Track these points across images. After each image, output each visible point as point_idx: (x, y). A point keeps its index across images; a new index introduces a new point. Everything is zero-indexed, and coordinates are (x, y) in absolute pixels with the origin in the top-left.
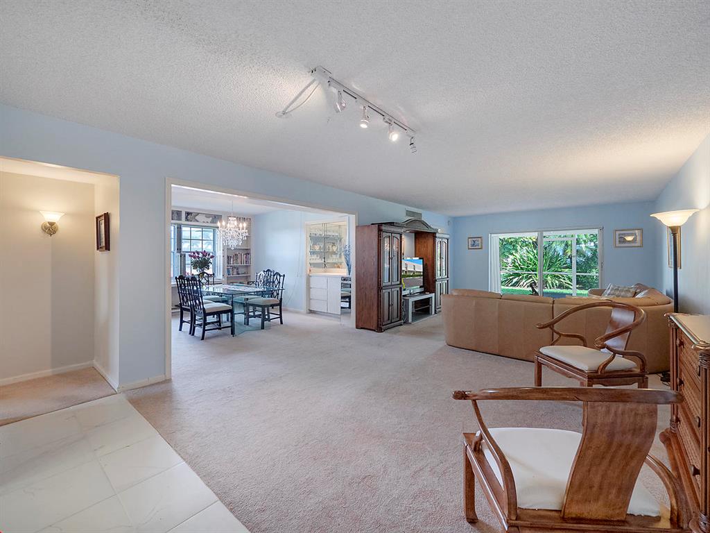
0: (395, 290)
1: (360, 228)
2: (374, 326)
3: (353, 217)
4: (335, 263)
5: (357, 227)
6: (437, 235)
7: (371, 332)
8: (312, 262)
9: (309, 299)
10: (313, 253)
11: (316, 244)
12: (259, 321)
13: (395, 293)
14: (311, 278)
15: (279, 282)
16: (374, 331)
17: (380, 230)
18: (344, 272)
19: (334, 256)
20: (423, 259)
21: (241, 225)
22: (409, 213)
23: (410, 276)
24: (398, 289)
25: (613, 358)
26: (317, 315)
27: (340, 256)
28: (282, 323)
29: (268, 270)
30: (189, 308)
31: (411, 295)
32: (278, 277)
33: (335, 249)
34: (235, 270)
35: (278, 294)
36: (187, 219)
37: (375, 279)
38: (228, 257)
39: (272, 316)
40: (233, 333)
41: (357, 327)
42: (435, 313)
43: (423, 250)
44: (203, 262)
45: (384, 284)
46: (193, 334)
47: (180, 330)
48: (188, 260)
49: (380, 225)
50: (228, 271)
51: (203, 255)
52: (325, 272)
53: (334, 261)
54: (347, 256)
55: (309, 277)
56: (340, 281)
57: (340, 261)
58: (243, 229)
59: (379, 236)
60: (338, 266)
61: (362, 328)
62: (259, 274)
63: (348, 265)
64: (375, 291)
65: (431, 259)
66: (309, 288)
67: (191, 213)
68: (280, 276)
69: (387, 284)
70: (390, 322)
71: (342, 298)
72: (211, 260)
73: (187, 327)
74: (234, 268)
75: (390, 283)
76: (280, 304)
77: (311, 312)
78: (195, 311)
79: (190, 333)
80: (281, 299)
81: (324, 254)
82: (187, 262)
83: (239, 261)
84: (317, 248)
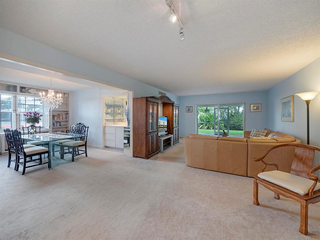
0: (155, 134)
1: (135, 100)
2: (144, 156)
3: (131, 93)
4: (120, 119)
5: (134, 99)
6: (174, 105)
7: (142, 159)
8: (107, 118)
9: (105, 140)
10: (107, 113)
11: (109, 109)
12: (70, 156)
13: (155, 136)
14: (106, 128)
15: (85, 131)
16: (144, 158)
17: (147, 100)
18: (125, 124)
19: (119, 116)
20: (167, 117)
21: (58, 96)
22: (160, 93)
23: (161, 128)
24: (157, 134)
25: (316, 183)
26: (109, 149)
27: (123, 116)
28: (87, 156)
29: (80, 123)
30: (15, 151)
31: (162, 136)
32: (84, 128)
33: (120, 111)
34: (58, 124)
35: (84, 138)
36: (21, 91)
37: (144, 129)
38: (53, 116)
39: (80, 152)
40: (49, 167)
41: (134, 157)
42: (173, 145)
43: (167, 112)
44: (34, 119)
45: (149, 132)
46: (17, 170)
47: (9, 166)
48: (23, 118)
49: (147, 98)
50: (53, 124)
51: (34, 114)
52: (114, 124)
53: (119, 118)
54: (128, 115)
55: (104, 127)
56: (123, 129)
57: (122, 118)
58: (59, 98)
59: (147, 104)
60: (121, 120)
61: (136, 157)
62: (72, 126)
63: (128, 120)
64: (144, 135)
65: (171, 117)
66: (104, 133)
67: (25, 88)
68: (86, 127)
69: (151, 131)
70: (152, 152)
71: (124, 138)
72: (41, 118)
73: (13, 164)
74: (57, 122)
75: (152, 131)
76: (85, 145)
77: (106, 147)
78: (18, 153)
79: (15, 169)
80: (86, 142)
81: (113, 114)
82: (21, 119)
83: (61, 118)
84: (109, 111)
